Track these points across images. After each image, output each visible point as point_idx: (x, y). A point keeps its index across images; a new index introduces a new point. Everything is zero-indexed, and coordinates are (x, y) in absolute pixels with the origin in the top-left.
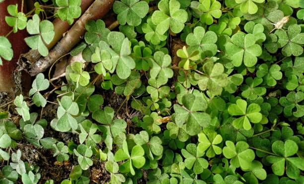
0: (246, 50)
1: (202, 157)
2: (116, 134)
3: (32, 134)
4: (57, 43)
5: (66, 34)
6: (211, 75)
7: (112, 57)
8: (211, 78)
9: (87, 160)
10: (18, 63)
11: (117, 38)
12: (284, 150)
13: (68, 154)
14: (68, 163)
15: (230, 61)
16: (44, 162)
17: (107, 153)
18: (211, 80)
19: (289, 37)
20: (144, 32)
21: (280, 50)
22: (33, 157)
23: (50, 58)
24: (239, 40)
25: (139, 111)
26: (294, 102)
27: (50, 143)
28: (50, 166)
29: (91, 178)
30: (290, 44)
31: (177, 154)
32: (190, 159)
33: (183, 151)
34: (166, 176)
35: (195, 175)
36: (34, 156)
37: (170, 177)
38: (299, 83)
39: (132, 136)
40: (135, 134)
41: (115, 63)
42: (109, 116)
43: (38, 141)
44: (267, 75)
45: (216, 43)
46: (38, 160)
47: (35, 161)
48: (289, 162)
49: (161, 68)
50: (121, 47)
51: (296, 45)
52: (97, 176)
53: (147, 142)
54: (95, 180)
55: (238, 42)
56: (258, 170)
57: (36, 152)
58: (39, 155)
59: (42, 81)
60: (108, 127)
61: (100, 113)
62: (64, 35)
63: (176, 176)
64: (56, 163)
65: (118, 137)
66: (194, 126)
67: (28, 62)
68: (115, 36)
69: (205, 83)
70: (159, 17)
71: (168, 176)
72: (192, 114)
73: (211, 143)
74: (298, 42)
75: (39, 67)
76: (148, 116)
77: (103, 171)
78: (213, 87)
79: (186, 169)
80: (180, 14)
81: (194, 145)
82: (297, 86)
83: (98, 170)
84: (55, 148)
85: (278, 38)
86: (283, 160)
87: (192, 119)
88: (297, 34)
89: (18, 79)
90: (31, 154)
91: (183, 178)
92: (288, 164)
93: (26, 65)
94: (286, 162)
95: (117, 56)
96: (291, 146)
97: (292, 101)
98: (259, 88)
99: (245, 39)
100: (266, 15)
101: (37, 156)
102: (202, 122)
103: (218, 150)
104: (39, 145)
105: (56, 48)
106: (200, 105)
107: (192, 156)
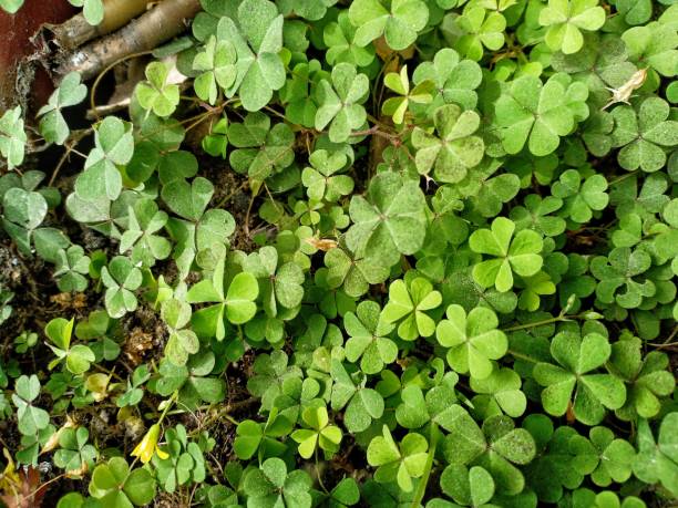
0: (540, 119)
1: (387, 336)
2: (207, 246)
3: (19, 213)
4: (129, 22)
5: (154, 6)
6: (449, 137)
7: (239, 60)
8: (447, 145)
9: (127, 295)
10: (31, 39)
11: (259, 13)
12: (578, 357)
13: (87, 276)
14: (82, 305)
15: (498, 140)
16: (28, 293)
17: (174, 289)
18: (445, 148)
19: (640, 126)
20: (326, 42)
21: (615, 152)
22: (8, 276)
23: (106, 51)
24: (527, 92)
25: (273, 226)
26: (623, 274)
27: (53, 243)
28: (39, 304)
29: (124, 348)
30: (640, 142)
31: (332, 326)
32: (359, 339)
33: (348, 318)
34: (296, 372)
35: (361, 376)
36: (11, 273)
37: (305, 376)
38: (643, 235)
39: (241, 257)
40: (248, 253)
41: (242, 72)
42: (201, 200)
43: (29, 233)
44: (574, 196)
45: (476, 90)
46: (18, 286)
47: (9, 285)
48: (583, 385)
49: (343, 105)
50: (263, 36)
51: (652, 145)
52: (140, 347)
53: (272, 273)
54: (133, 354)
55: (525, 95)
56: (508, 393)
57: (19, 264)
58: (22, 274)
59: (73, 89)
60: (191, 228)
61: (182, 190)
62: (149, 6)
63: (320, 376)
64: (54, 298)
65: (208, 253)
66: (385, 248)
67: (55, 41)
68: (256, 8)
69: (430, 157)
70: (365, 10)
71: (301, 374)
72: (386, 222)
73: (415, 308)
74: (657, 140)
75: (76, 65)
76: (290, 233)
77: (157, 341)
78: (447, 164)
79: (345, 362)
80: (413, 9)
81: (375, 306)
82: (638, 239)
83: (145, 336)
84: (61, 260)
85: (615, 126)
86: (572, 379)
87: (384, 233)
88: (658, 121)
89: (23, 81)
90: (6, 267)
91: (334, 382)
92: (582, 389)
93: (49, 51)
94: (576, 385)
95: (252, 58)
96: (596, 348)
97: (619, 269)
98: (552, 218)
99: (542, 93)
100: (599, 69)
101: (17, 275)
102: (404, 242)
103: (425, 327)
104: (27, 244)
105: (124, 31)
106: (409, 200)
107: (366, 332)
